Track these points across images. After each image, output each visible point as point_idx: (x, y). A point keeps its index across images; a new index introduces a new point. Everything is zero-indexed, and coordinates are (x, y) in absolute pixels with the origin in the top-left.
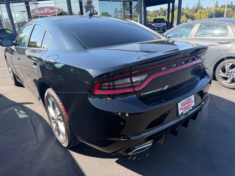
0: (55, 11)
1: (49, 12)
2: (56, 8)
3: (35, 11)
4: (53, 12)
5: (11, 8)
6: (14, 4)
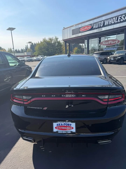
0: (116, 42)
1: (112, 43)
2: (117, 40)
3: (103, 43)
4: (114, 43)
5: (90, 42)
6: (92, 40)
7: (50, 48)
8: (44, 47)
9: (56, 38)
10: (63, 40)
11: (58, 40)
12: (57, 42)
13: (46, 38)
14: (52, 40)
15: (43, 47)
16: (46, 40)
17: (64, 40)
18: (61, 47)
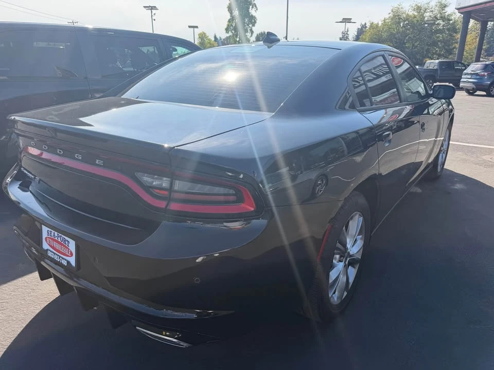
7: (410, 37)
8: (392, 34)
9: (441, 4)
10: (458, 9)
11: (447, 9)
12: (443, 18)
13: (403, 5)
14: (425, 11)
15: (385, 35)
16: (403, 10)
17: (462, 11)
18: (454, 35)
